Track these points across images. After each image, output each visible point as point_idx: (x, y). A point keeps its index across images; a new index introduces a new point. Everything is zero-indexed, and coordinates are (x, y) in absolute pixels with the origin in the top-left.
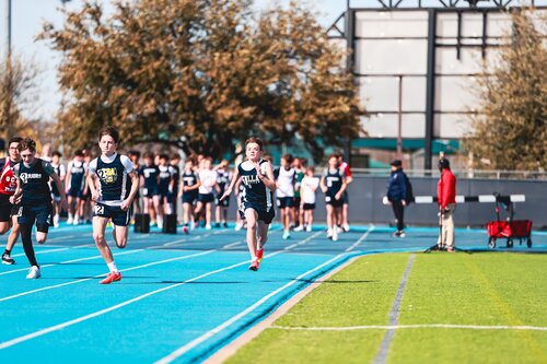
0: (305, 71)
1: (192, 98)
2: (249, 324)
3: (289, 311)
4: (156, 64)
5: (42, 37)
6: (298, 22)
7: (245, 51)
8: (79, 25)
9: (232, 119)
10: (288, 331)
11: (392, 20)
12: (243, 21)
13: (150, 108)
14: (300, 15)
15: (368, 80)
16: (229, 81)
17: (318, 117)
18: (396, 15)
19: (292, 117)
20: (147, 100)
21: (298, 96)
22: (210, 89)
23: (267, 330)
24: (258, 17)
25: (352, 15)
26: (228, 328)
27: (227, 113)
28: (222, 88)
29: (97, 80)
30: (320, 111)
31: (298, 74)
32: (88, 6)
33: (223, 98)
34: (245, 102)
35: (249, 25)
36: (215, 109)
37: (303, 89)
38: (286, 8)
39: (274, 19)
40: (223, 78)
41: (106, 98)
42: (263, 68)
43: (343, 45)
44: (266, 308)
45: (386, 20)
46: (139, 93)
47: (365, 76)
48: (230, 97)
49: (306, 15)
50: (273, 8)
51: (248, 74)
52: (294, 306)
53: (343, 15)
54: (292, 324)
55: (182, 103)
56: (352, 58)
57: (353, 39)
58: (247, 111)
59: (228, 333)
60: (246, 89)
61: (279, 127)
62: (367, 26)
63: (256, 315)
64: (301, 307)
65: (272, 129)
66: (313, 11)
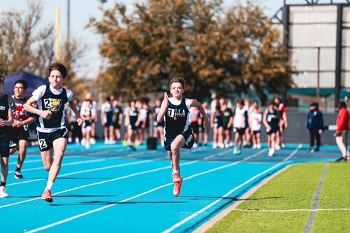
0: (256, 46)
1: (183, 63)
2: (221, 208)
4: (160, 42)
5: (88, 26)
6: (252, 14)
7: (217, 34)
8: (112, 17)
9: (209, 76)
10: (246, 212)
11: (314, 11)
12: (216, 14)
13: (156, 70)
14: (253, 9)
15: (298, 50)
16: (206, 52)
17: (265, 75)
18: (316, 8)
19: (248, 76)
20: (154, 65)
21: (251, 61)
22: (195, 57)
23: (233, 211)
24: (226, 11)
25: (287, 9)
26: (207, 210)
27: (206, 73)
28: (202, 57)
29: (123, 53)
30: (266, 71)
31: (252, 47)
32: (117, 5)
33: (203, 63)
34: (217, 66)
35: (219, 17)
36: (198, 70)
37: (254, 58)
38: (245, 5)
39: (236, 13)
40: (203, 51)
41: (128, 64)
42: (228, 44)
43: (281, 28)
45: (309, 12)
46: (149, 60)
47: (296, 48)
48: (207, 62)
49: (257, 9)
50: (236, 5)
51: (219, 48)
53: (281, 9)
54: (249, 208)
55: (177, 67)
56: (287, 37)
57: (287, 24)
58: (219, 72)
59: (208, 214)
60: (218, 57)
61: (239, 82)
62: (297, 16)
64: (254, 197)
65: (235, 83)
66: (261, 7)
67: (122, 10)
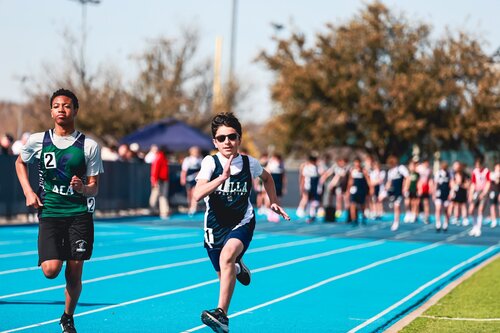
0: (470, 92)
1: (376, 112)
2: (404, 313)
3: (439, 302)
5: (256, 60)
6: (466, 50)
7: (420, 76)
9: (408, 129)
10: (435, 321)
13: (341, 119)
14: (468, 44)
16: (406, 98)
17: (480, 129)
19: (458, 130)
21: (464, 111)
22: (390, 103)
23: (418, 318)
24: (433, 45)
26: (384, 316)
27: (403, 124)
28: (400, 105)
29: (300, 96)
30: (481, 124)
32: (295, 36)
33: (401, 112)
34: (418, 115)
35: (424, 52)
36: (394, 121)
37: (468, 107)
38: (457, 39)
39: (447, 49)
40: (401, 97)
44: (421, 297)
48: (407, 112)
49: (473, 44)
50: (445, 38)
52: (445, 297)
54: (439, 314)
55: (367, 117)
58: (420, 124)
59: (384, 321)
60: (420, 105)
61: (446, 136)
63: (410, 304)
64: (450, 297)
65: (441, 138)
66: (479, 41)
67: (301, 42)
